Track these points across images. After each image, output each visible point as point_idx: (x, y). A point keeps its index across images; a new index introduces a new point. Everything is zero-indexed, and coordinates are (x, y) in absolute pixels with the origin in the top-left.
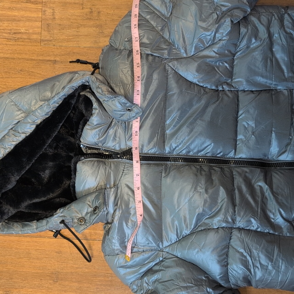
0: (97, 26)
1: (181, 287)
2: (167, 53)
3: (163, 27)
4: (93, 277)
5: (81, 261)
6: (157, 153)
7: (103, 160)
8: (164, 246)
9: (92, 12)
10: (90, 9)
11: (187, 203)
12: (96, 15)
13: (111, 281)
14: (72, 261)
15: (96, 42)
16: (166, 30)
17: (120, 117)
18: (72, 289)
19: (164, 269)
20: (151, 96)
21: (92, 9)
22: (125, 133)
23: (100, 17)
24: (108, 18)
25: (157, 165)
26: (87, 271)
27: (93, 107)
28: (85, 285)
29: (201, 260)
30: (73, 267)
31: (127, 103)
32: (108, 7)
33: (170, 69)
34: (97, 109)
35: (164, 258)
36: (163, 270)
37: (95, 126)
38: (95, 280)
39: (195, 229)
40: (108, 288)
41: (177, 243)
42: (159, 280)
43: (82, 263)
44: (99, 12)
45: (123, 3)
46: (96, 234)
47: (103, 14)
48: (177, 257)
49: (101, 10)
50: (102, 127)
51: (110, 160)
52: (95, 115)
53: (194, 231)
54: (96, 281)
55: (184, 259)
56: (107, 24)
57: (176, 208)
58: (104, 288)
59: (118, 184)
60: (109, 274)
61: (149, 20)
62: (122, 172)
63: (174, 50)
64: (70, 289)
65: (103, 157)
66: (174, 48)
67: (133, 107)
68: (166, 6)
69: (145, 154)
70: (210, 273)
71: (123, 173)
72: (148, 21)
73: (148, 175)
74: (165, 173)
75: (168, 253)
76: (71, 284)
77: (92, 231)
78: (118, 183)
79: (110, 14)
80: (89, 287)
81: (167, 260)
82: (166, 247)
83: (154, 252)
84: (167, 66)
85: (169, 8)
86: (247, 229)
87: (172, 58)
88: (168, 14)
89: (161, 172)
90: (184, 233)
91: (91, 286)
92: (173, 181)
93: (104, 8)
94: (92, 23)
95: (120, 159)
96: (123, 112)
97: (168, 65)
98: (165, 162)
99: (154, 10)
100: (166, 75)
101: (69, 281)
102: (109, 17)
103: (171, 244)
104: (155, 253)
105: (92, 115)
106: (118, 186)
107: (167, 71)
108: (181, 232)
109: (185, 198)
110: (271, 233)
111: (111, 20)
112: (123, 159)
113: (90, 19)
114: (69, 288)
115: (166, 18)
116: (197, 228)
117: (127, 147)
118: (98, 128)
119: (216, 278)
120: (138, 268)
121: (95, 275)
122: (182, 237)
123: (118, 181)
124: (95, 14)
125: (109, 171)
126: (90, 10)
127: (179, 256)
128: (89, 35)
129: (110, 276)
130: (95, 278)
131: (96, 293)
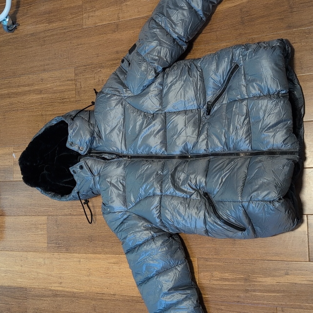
66: (129, 90)
97: (125, 100)
101: (98, 241)
114: (98, 245)
127: (136, 214)
130: (111, 238)
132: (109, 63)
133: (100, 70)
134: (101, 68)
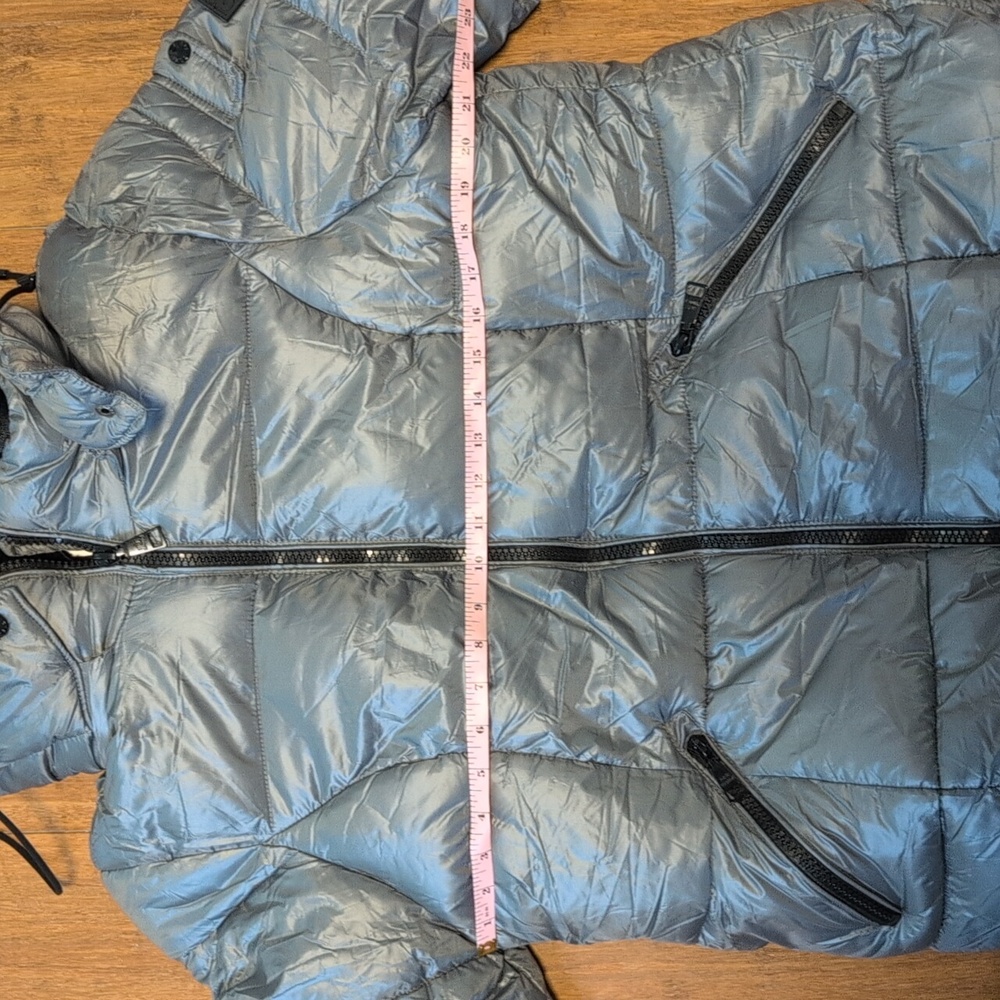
0: (36, 162)
1: (334, 951)
2: (239, 229)
3: (221, 148)
4: (82, 948)
5: (39, 901)
6: (235, 540)
7: (64, 572)
8: (277, 830)
9: (17, 118)
10: (12, 108)
11: (334, 689)
12: (29, 127)
13: (139, 956)
14: (14, 902)
15: (36, 211)
16: (232, 155)
17: (85, 437)
18: (20, 989)
19: (281, 900)
20: (195, 364)
21: (16, 111)
22: (125, 484)
23: (43, 134)
24: (68, 133)
25: (239, 577)
26: (61, 928)
27: (11, 413)
28: (59, 974)
29: (392, 861)
30: (14, 920)
31: (89, 392)
32: (64, 99)
33: (253, 277)
34: (21, 418)
35: (281, 867)
36: (278, 904)
37: (23, 469)
38: (89, 955)
39: (367, 767)
40: (130, 978)
41: (316, 815)
42: (266, 936)
43: (44, 905)
44: (39, 118)
45: (110, 85)
46: (78, 810)
47: (50, 122)
48: (320, 860)
49: (44, 110)
50: (46, 472)
51: (85, 572)
52: (19, 436)
53: (367, 774)
54: (92, 961)
55: (340, 863)
56: (65, 153)
57: (302, 705)
58: (119, 979)
59: (114, 644)
60: (131, 933)
61: (177, 131)
62: (124, 607)
63: (262, 217)
64: (12, 990)
65: (63, 564)
66: (261, 209)
67: (114, 401)
68: (225, 83)
69: (196, 544)
70: (423, 898)
71: (128, 608)
72: (174, 135)
73: (209, 610)
74: (264, 600)
75: (290, 848)
76: (16, 975)
77: (69, 804)
78: (113, 641)
79: (72, 120)
80: (71, 980)
81: (289, 873)
82: (282, 832)
83: (247, 850)
84: (242, 267)
85: (234, 87)
86: (525, 754)
87: (258, 239)
88: (234, 106)
89: (250, 600)
90: (333, 783)
91: (78, 975)
92: (288, 623)
93: (54, 102)
94: (20, 153)
95: (118, 567)
96: (87, 419)
97: (248, 264)
98: (265, 567)
99: (191, 101)
100: (241, 294)
101: (8, 965)
102: (69, 129)
103: (298, 821)
104: (251, 852)
105: (8, 437)
106: (113, 650)
107: (243, 282)
108: (325, 780)
109: (327, 674)
110: (599, 763)
111: (77, 140)
112: (128, 567)
113: (12, 140)
114: (9, 987)
115: (230, 121)
116: (374, 764)
117: (138, 529)
118: (33, 476)
119: (444, 913)
120: (204, 903)
121: (87, 941)
122: (329, 796)
123: (114, 635)
124: (27, 126)
125: (81, 605)
126: (11, 115)
127: (324, 857)
128: (15, 192)
129: (134, 941)
130: (87, 952)
131: (97, 997)
132: (82, 32)
133: (25, 64)
134: (29, 53)
